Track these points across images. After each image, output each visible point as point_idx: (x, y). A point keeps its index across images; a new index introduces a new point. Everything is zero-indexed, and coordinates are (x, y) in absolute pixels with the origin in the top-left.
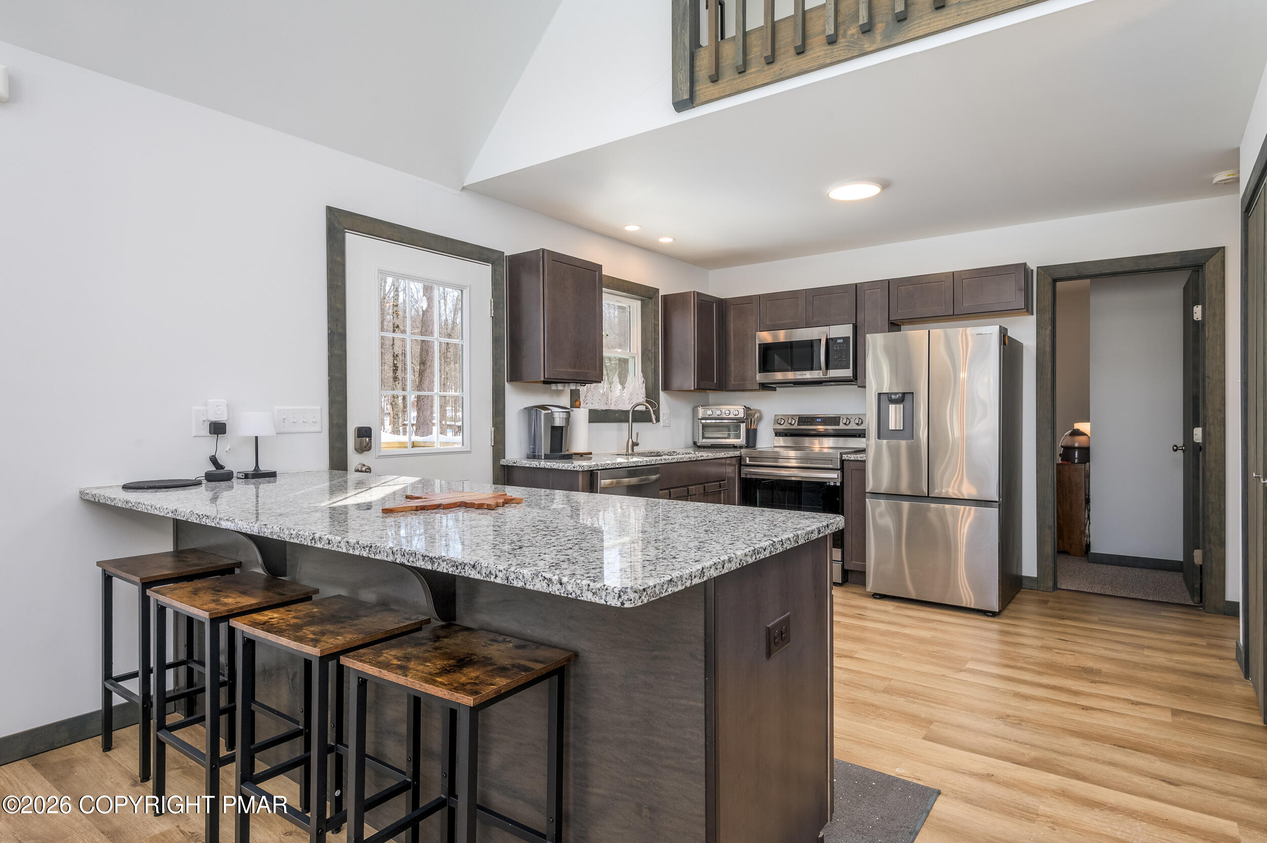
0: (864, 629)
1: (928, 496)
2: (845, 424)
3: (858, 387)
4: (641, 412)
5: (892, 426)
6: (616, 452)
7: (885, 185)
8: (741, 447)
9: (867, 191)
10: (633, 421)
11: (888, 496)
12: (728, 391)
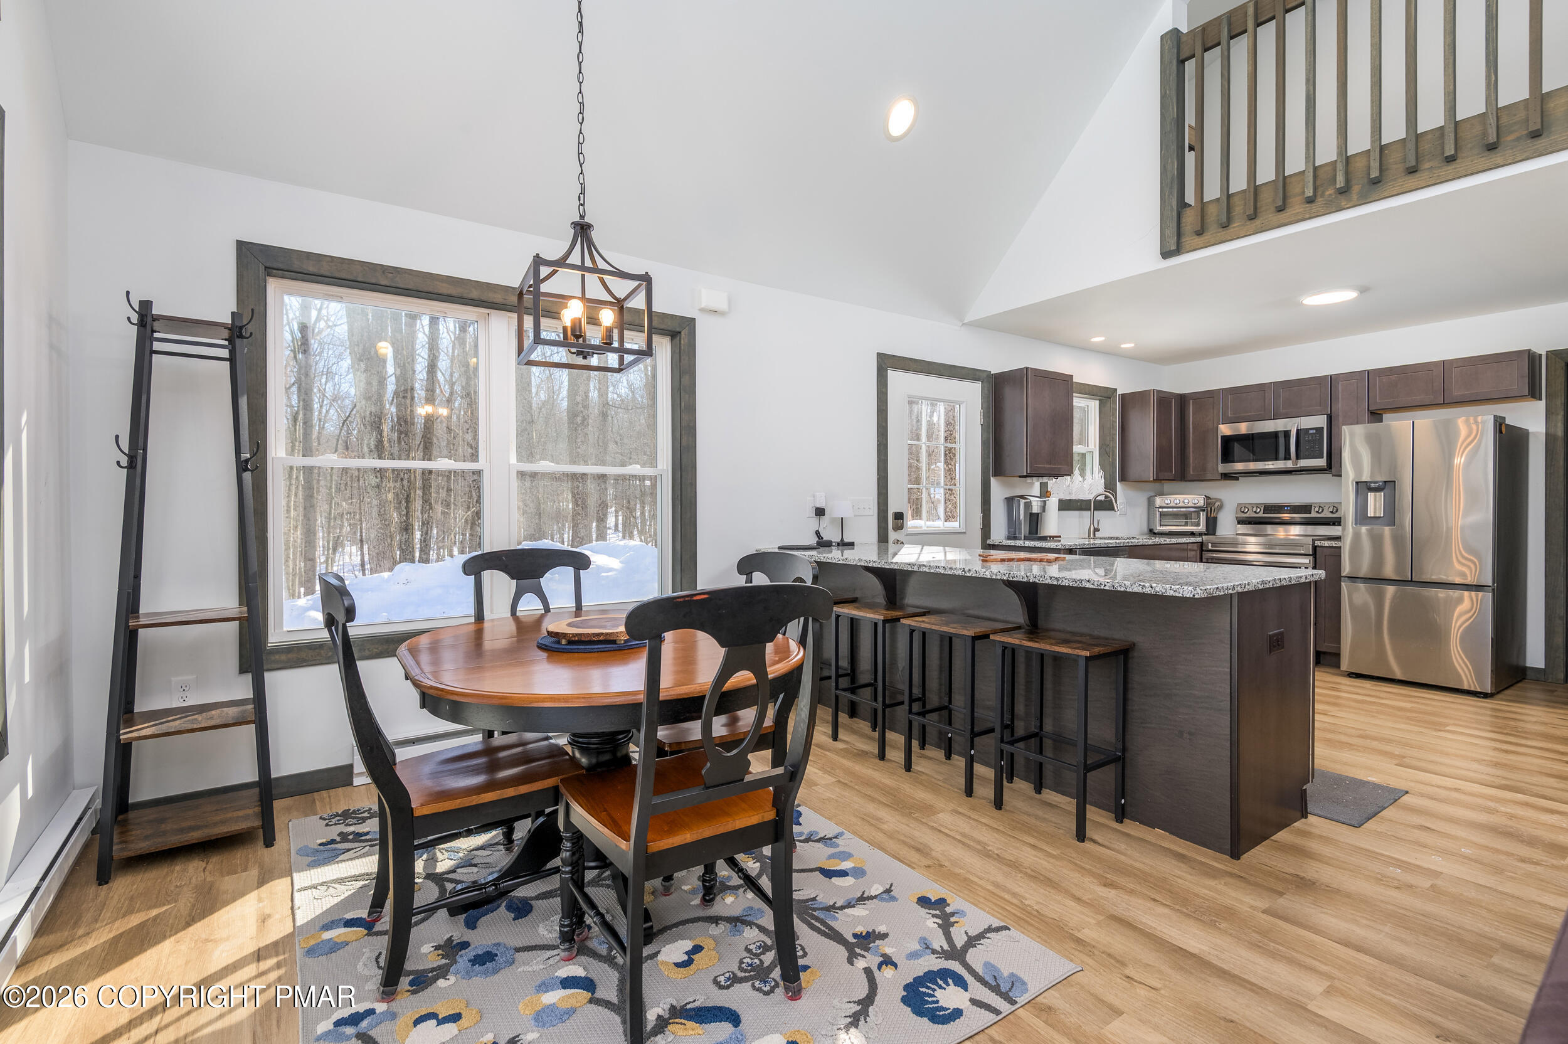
0: (1338, 697)
1: (1411, 581)
2: (1317, 512)
3: (1333, 475)
4: (1101, 501)
5: (1370, 513)
6: (1077, 536)
7: (1363, 290)
8: (1201, 534)
9: (1345, 296)
10: (1095, 509)
11: (1366, 580)
12: (1186, 481)
